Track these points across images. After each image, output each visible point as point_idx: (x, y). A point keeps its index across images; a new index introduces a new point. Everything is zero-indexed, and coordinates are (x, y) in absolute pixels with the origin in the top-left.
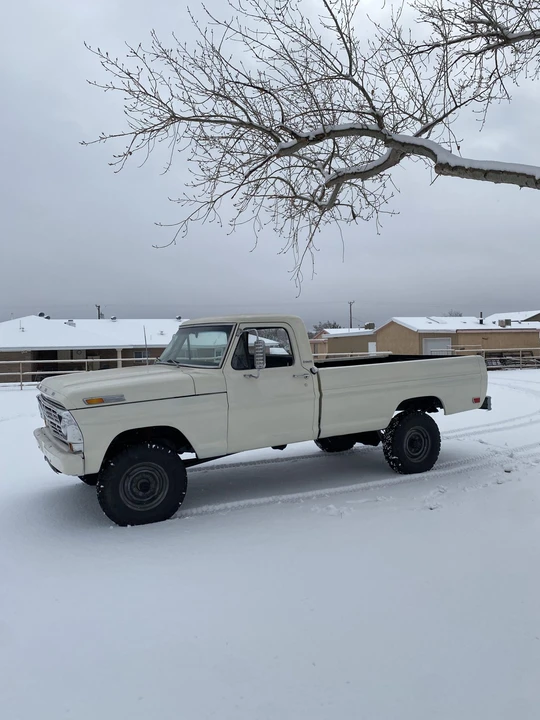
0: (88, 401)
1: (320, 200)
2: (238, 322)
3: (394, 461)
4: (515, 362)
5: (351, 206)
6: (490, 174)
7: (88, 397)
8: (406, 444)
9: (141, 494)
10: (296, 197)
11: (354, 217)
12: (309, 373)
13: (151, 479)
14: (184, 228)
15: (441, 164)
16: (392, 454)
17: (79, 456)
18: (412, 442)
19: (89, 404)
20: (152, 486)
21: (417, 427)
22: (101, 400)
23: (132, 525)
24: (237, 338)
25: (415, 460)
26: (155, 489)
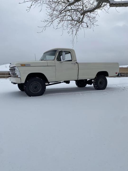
0: (22, 65)
1: (79, 20)
2: (58, 49)
3: (96, 87)
4: (124, 75)
5: (87, 23)
6: (124, 4)
7: (22, 64)
8: (99, 83)
9: (35, 89)
10: (73, 20)
11: (87, 26)
12: (76, 63)
13: (37, 86)
14: (45, 28)
15: (111, 4)
16: (95, 85)
17: (20, 78)
18: (100, 83)
19: (22, 66)
20: (37, 88)
21: (102, 79)
22: (25, 65)
23: (33, 96)
24: (58, 53)
25: (101, 87)
26: (38, 88)
